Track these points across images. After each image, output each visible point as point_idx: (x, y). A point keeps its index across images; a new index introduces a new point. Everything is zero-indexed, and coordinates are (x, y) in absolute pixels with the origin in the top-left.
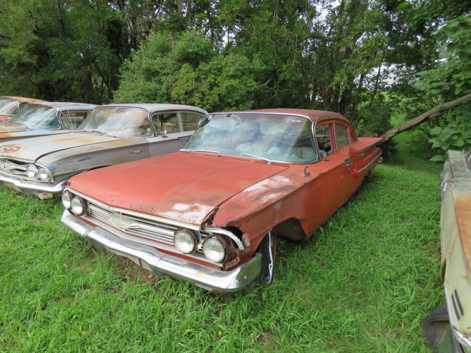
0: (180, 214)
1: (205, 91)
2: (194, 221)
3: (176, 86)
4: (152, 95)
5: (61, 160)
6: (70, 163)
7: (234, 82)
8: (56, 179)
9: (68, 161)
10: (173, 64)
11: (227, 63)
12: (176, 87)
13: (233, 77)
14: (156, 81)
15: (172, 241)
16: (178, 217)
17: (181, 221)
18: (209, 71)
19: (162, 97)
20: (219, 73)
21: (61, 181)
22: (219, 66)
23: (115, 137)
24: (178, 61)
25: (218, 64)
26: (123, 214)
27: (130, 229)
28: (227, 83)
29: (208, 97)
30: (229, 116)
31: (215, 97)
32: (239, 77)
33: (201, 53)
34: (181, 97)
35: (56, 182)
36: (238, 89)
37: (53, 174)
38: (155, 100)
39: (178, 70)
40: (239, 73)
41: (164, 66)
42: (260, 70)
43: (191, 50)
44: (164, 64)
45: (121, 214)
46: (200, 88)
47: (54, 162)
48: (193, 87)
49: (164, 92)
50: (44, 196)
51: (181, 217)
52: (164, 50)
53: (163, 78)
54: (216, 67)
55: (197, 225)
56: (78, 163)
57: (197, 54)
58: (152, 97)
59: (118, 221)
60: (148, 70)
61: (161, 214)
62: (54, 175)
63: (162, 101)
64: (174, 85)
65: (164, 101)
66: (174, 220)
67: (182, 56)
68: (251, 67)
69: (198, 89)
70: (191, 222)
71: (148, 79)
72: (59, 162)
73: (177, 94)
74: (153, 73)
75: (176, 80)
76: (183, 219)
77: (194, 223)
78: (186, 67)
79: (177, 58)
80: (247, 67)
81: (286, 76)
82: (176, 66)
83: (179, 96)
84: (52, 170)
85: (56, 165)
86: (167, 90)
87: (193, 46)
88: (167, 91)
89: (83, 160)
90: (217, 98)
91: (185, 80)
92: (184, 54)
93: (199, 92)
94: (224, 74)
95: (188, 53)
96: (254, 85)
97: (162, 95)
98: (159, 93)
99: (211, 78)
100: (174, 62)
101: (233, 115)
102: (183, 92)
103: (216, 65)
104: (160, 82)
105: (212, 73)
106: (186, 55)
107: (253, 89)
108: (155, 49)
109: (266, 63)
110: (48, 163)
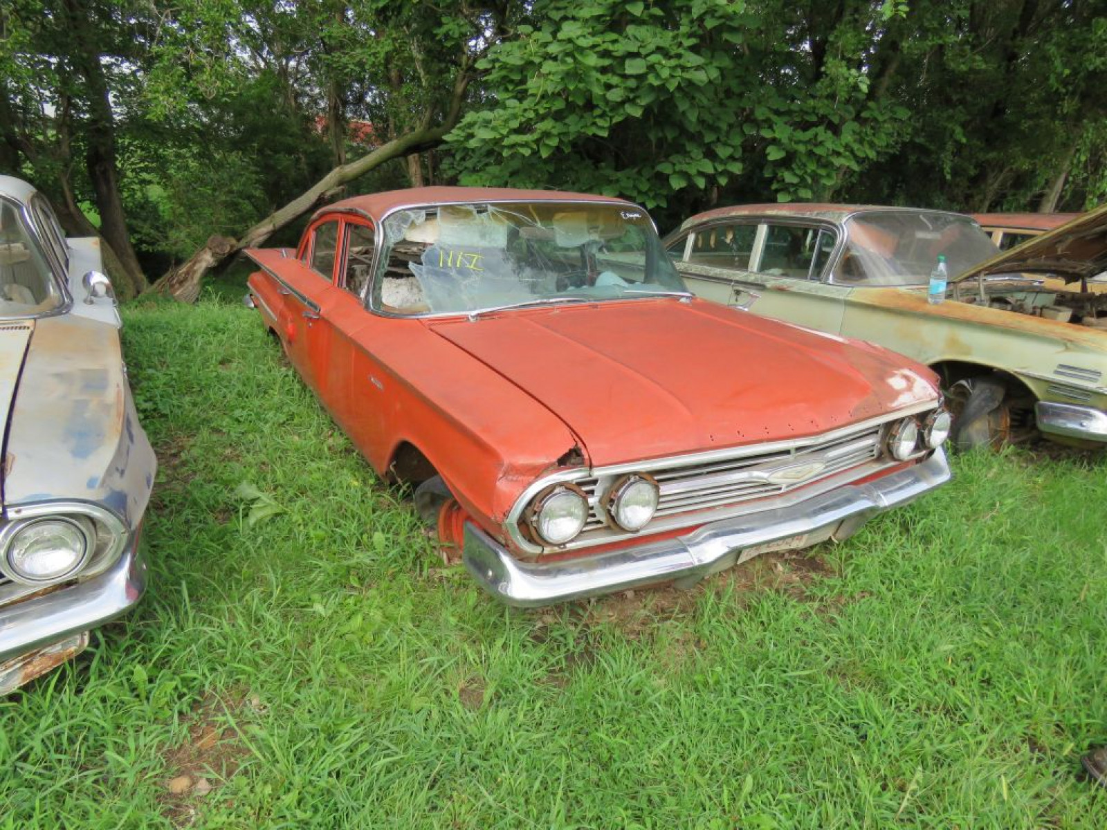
0: (911, 394)
2: (930, 394)
16: (913, 398)
17: (919, 404)
45: (793, 452)
50: (22, 673)
51: (916, 397)
61: (894, 405)
76: (920, 399)
110: (91, 484)
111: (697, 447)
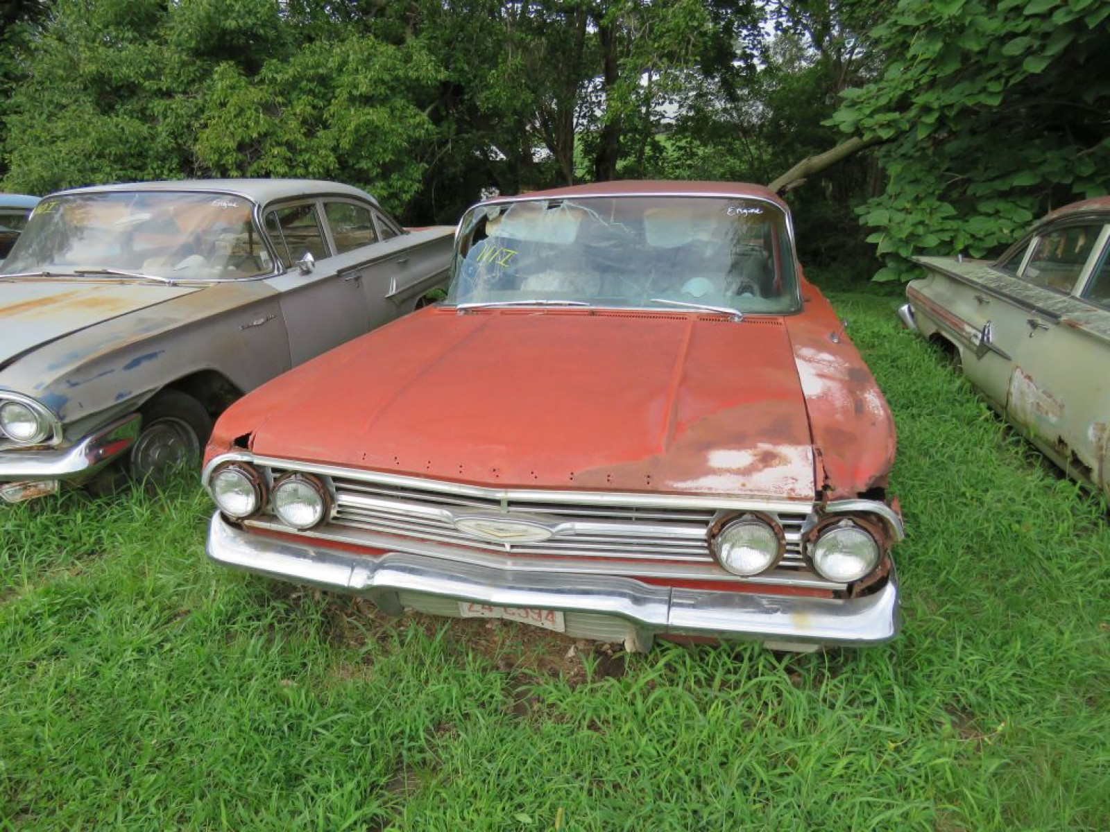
0: (740, 479)
1: (296, 139)
2: (793, 490)
3: (205, 126)
4: (132, 156)
5: (78, 370)
6: (103, 378)
7: (376, 115)
8: (70, 432)
9: (96, 371)
10: (184, 64)
11: (345, 63)
12: (207, 131)
13: (368, 100)
14: (131, 114)
15: (706, 552)
16: (739, 485)
17: (752, 497)
18: (294, 84)
19: (164, 159)
20: (322, 90)
21: (84, 438)
22: (321, 71)
23: (175, 285)
24: (197, 53)
25: (317, 66)
26: (511, 503)
27: (549, 541)
28: (357, 117)
29: (306, 156)
30: (553, 205)
31: (327, 156)
32: (384, 101)
33: (262, 31)
34: (229, 160)
35: (69, 441)
36: (385, 134)
37: (61, 418)
38: (141, 168)
39: (202, 79)
40: (382, 90)
41: (153, 69)
42: (434, 82)
43: (231, 24)
44: (151, 63)
45: (504, 504)
46: (280, 132)
47: (57, 382)
48: (263, 129)
49: (170, 147)
50: (23, 493)
51: (749, 486)
52: (140, 19)
53: (158, 105)
54: (312, 72)
55: (806, 499)
56: (126, 373)
57: (249, 33)
58: (133, 161)
59: (502, 526)
60: (99, 81)
61: (681, 485)
62: (67, 421)
63: (166, 172)
64: (197, 125)
65: (171, 171)
66: (729, 496)
67: (206, 40)
68: (412, 74)
69: (274, 133)
70: (785, 495)
71: (106, 108)
72: (74, 380)
73: (218, 150)
74: (117, 91)
75: (202, 111)
76: (759, 491)
77: (793, 495)
78: (224, 73)
79: (193, 44)
80: (401, 73)
81: (500, 99)
82: (191, 69)
83: (221, 155)
84: (57, 404)
85: (63, 389)
86: (176, 138)
87: (239, 12)
88: (177, 143)
89: (136, 363)
90: (332, 158)
91: (232, 109)
92: (212, 35)
93: (279, 144)
94: (342, 94)
95: (224, 32)
96: (424, 124)
97: (163, 154)
98: (150, 149)
99: (302, 106)
100: (184, 57)
101: (566, 202)
102: (232, 144)
103: (313, 67)
104: (145, 116)
105: (302, 91)
106: (216, 38)
107: (423, 131)
108: (110, 16)
109: (446, 63)
110: (36, 387)
111: (345, 461)
